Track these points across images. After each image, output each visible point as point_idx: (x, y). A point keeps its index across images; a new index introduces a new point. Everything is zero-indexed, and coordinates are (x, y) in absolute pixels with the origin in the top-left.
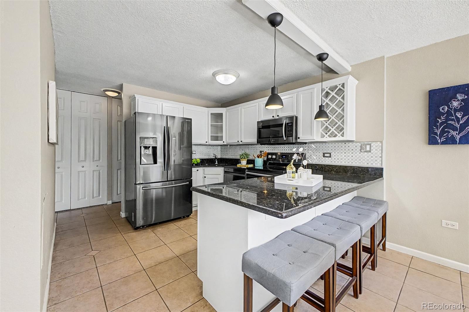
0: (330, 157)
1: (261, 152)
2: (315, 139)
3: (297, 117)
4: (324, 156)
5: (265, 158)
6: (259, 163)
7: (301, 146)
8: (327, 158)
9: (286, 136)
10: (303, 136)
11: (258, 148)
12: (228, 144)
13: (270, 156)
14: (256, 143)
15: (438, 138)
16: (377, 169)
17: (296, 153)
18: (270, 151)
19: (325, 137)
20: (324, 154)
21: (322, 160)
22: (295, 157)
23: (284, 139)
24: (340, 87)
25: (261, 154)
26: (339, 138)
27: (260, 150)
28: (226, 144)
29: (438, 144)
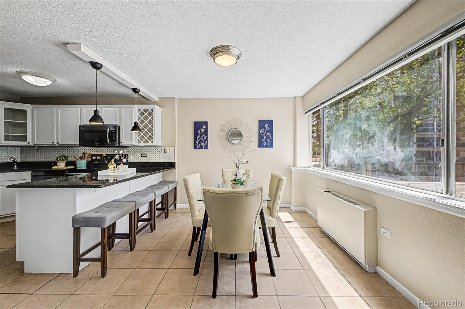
0: (146, 156)
1: (84, 154)
2: (134, 143)
3: (120, 126)
4: (142, 156)
5: (88, 159)
6: (82, 164)
7: (122, 148)
8: (144, 157)
9: (111, 141)
10: (124, 141)
11: (80, 150)
12: (36, 145)
13: (94, 158)
14: (78, 145)
15: (197, 146)
16: (172, 163)
17: (118, 154)
18: (94, 153)
19: (141, 143)
20: (142, 154)
21: (141, 159)
22: (117, 157)
23: (108, 143)
24: (150, 110)
25: (84, 155)
26: (150, 144)
27: (83, 152)
28: (32, 145)
29: (197, 149)
